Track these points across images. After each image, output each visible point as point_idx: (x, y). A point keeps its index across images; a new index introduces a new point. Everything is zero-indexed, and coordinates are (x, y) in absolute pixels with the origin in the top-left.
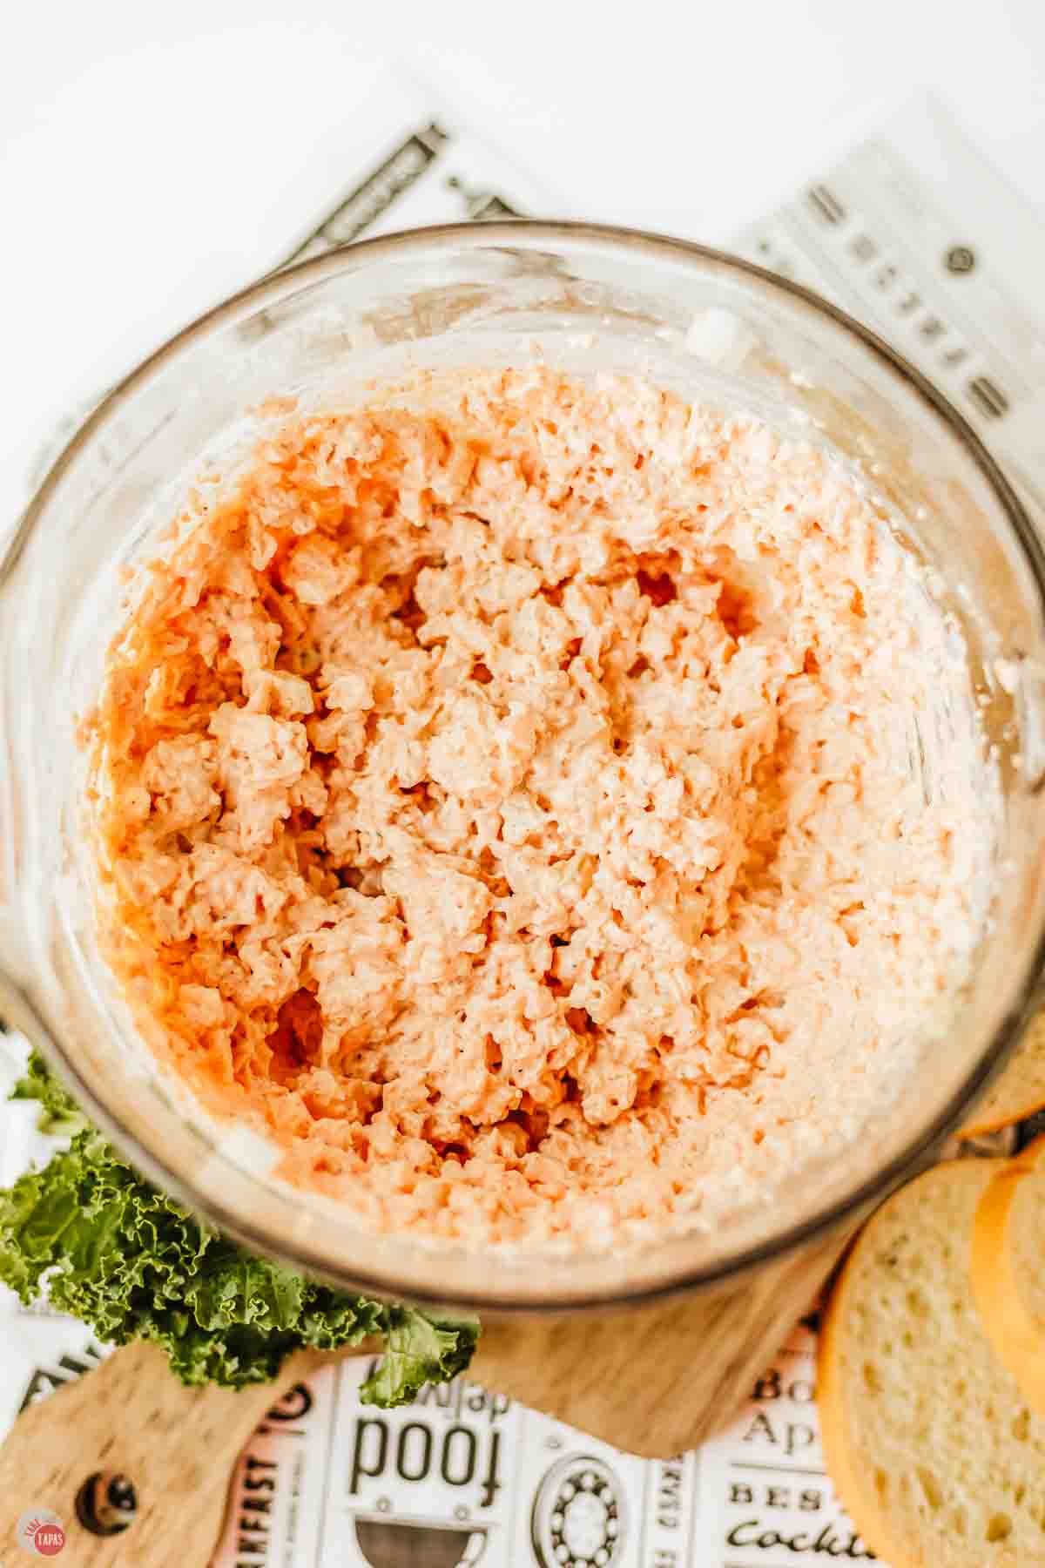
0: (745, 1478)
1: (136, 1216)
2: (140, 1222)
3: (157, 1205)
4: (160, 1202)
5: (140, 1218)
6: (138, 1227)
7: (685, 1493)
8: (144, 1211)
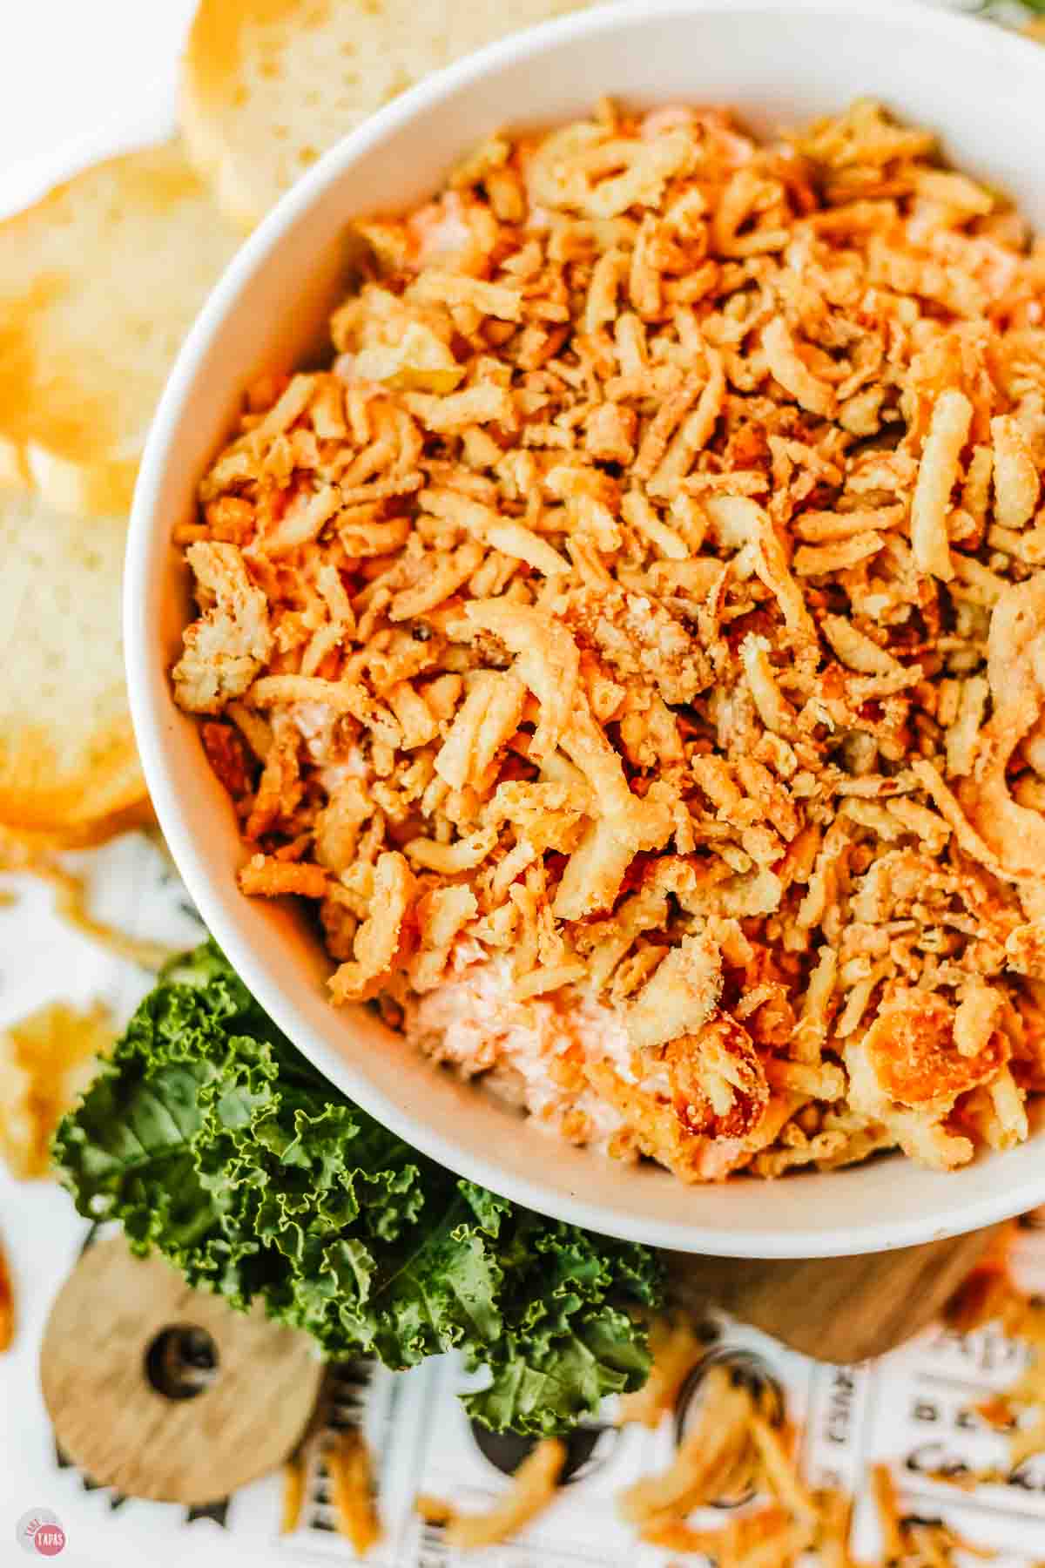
0: (930, 1394)
1: (279, 1216)
2: (284, 1224)
3: (308, 1206)
4: (311, 1202)
5: (284, 1219)
6: (283, 1229)
7: (858, 1402)
8: (292, 1213)
